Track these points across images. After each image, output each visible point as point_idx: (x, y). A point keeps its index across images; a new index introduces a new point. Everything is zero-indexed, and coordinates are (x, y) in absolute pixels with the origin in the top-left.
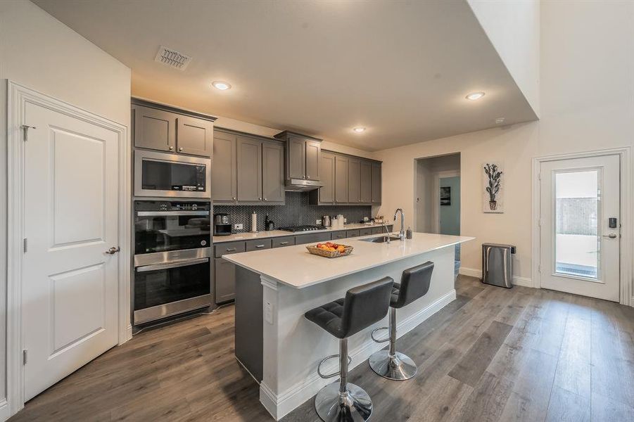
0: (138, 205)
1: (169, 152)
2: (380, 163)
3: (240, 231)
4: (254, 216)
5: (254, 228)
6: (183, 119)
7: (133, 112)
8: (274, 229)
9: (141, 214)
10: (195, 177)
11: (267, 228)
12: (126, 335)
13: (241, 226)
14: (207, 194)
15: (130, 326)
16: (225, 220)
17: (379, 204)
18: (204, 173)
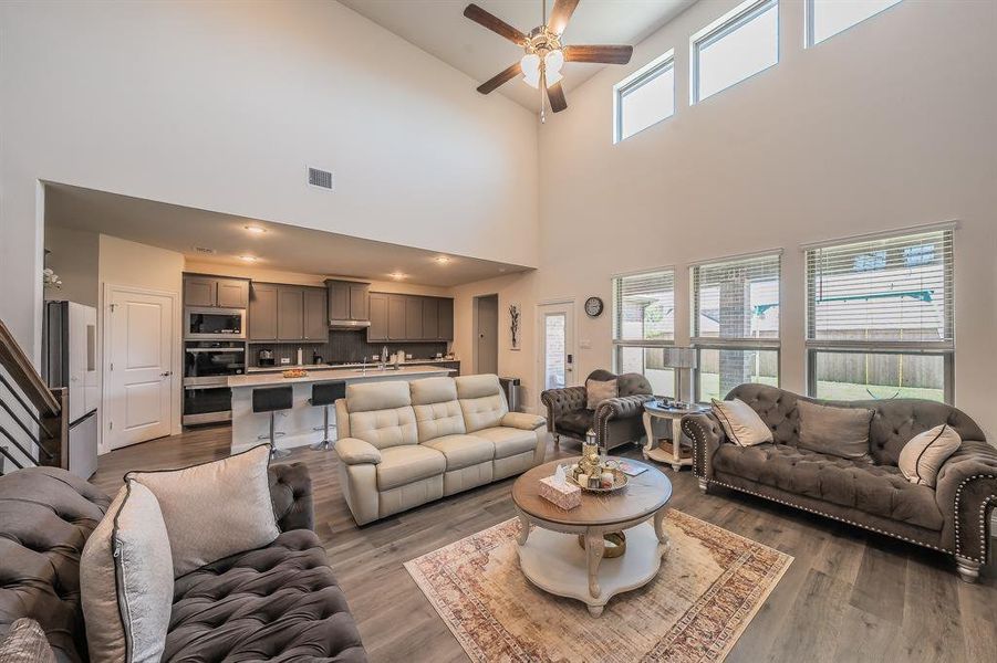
0: (188, 344)
1: (211, 306)
2: (452, 299)
3: (287, 364)
4: (300, 352)
5: (300, 362)
6: (222, 282)
7: (184, 282)
8: (322, 362)
9: (188, 350)
10: (232, 323)
11: (315, 362)
12: (177, 430)
13: (287, 360)
14: (243, 335)
15: (180, 426)
16: (268, 355)
17: (452, 340)
18: (240, 321)
